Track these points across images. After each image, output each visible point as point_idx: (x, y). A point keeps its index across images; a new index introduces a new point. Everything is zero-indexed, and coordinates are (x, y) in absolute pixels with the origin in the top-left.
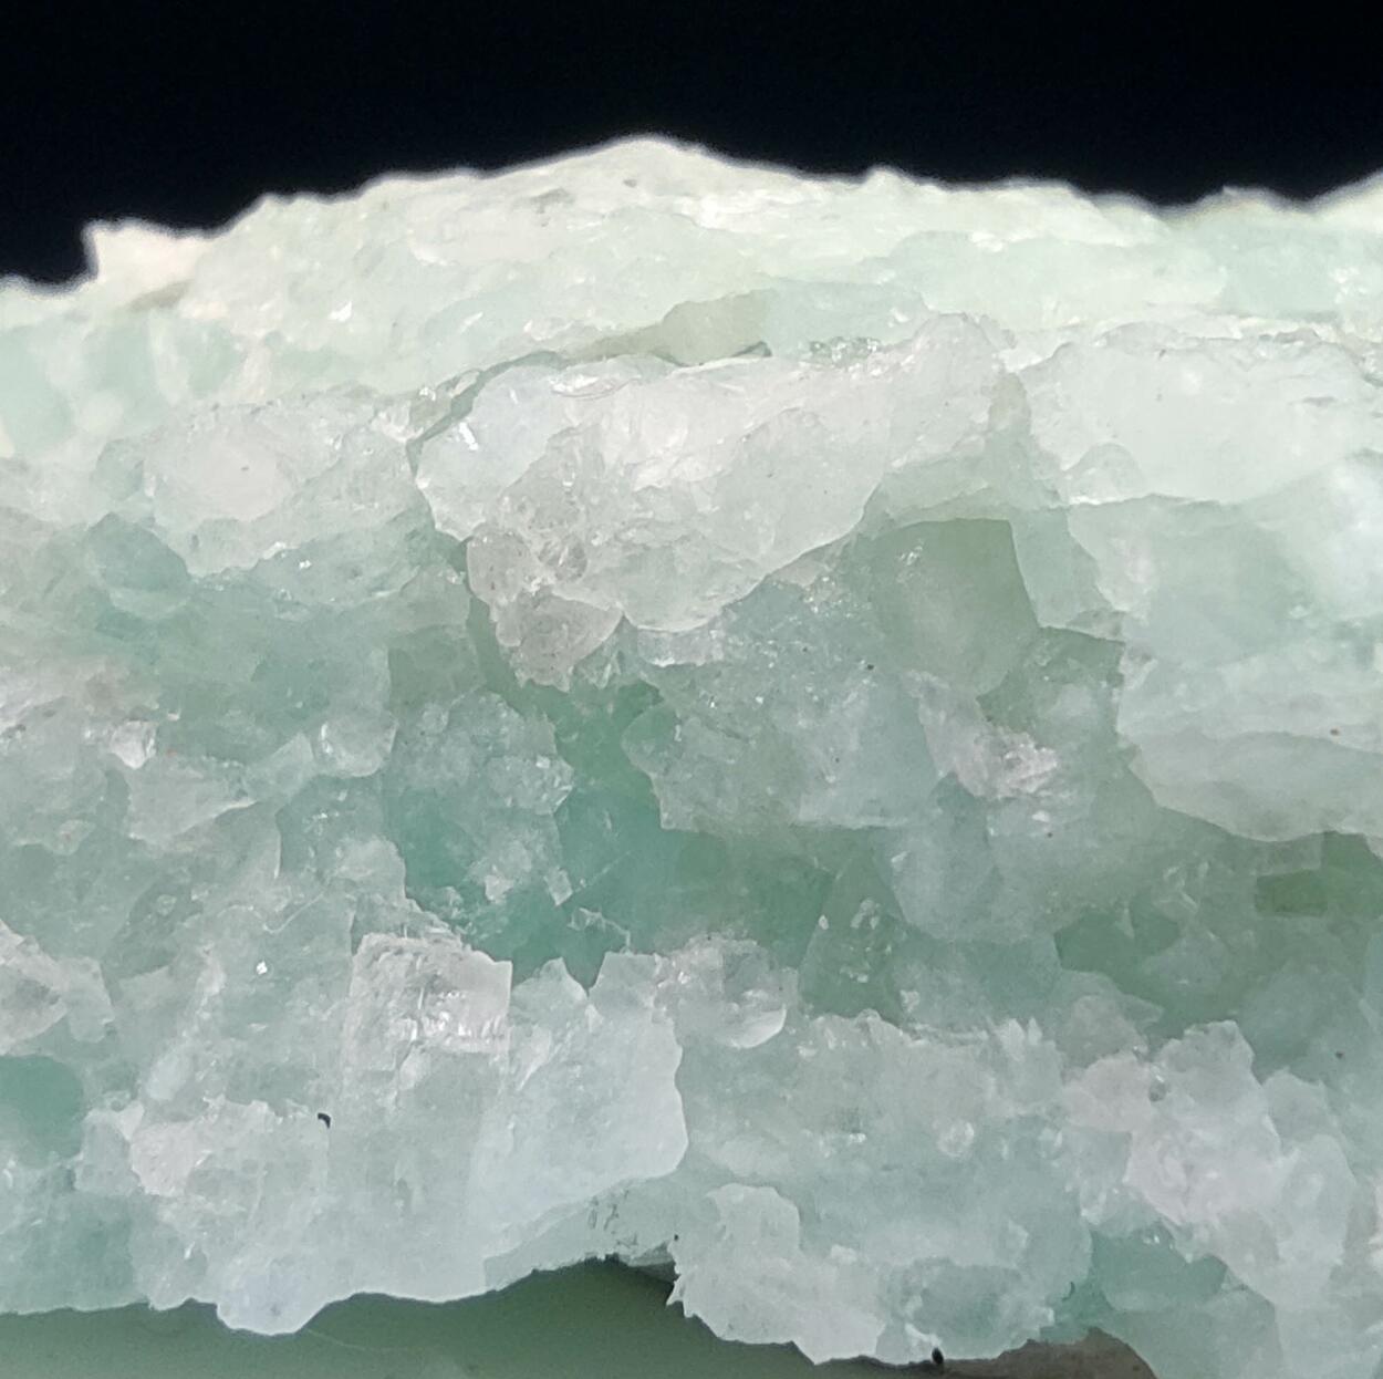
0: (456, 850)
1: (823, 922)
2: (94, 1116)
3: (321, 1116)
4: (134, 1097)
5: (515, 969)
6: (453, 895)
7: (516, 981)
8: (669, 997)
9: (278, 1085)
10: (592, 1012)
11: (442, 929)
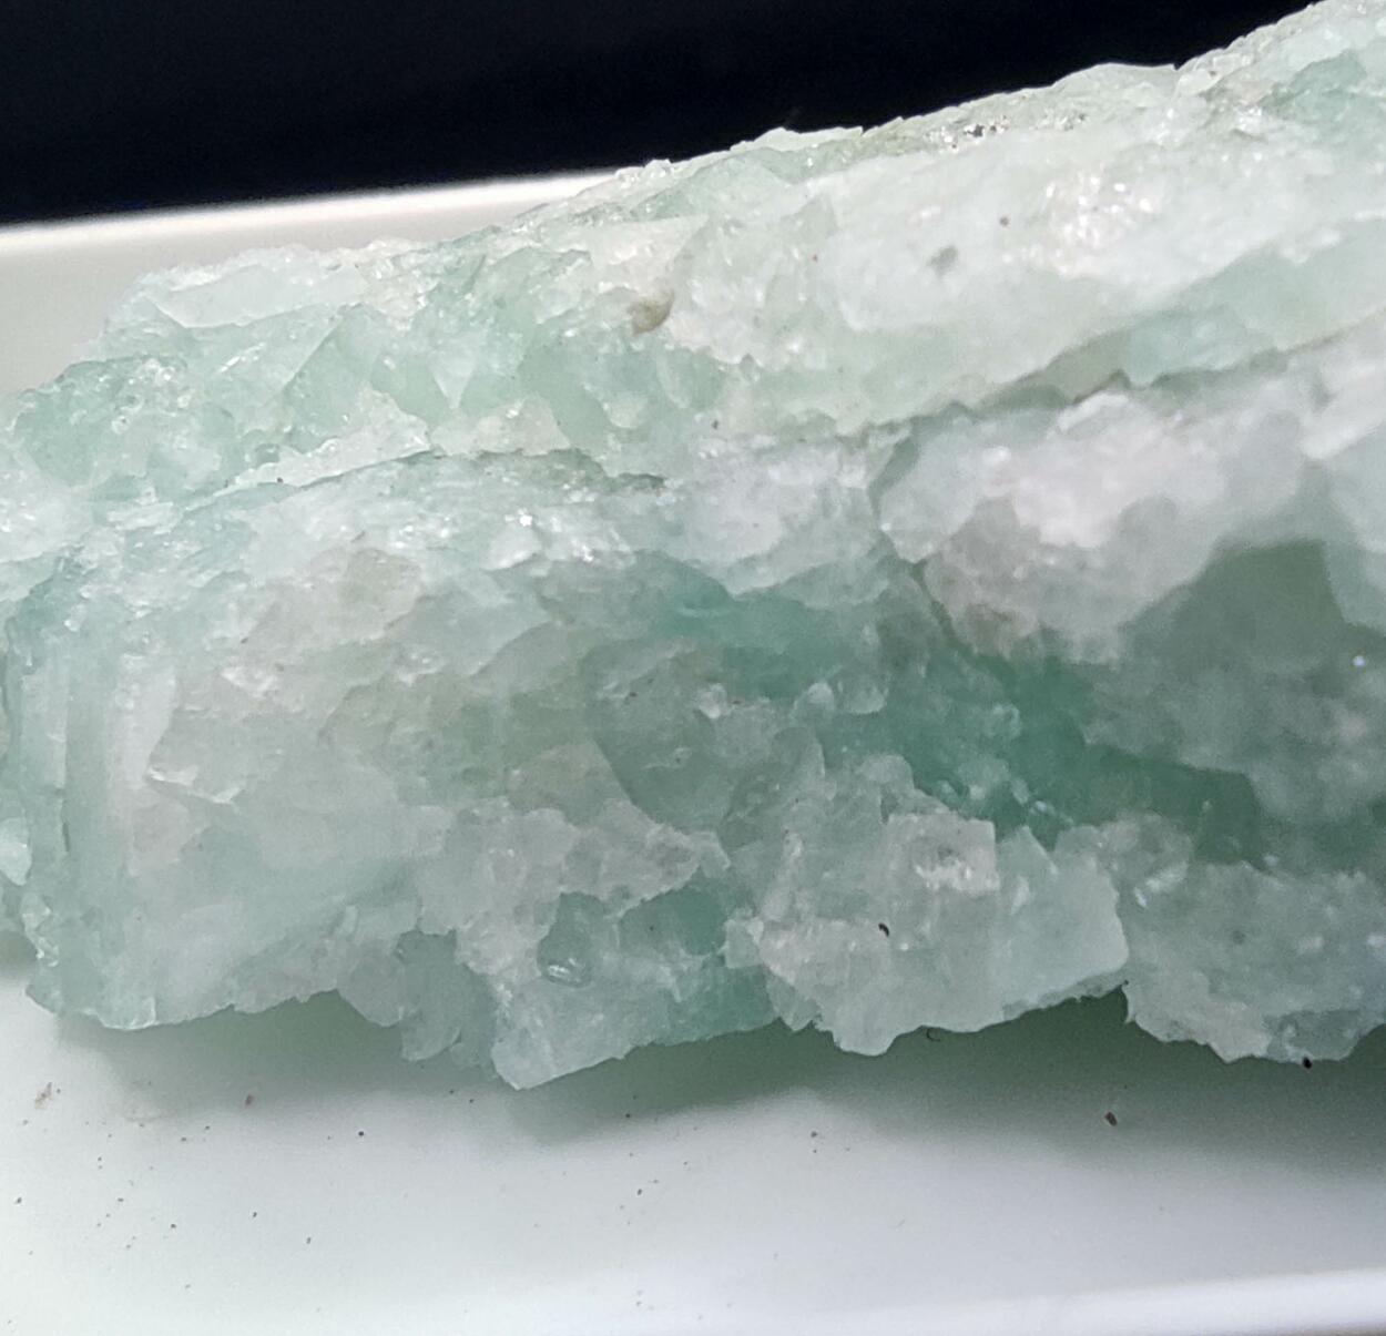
0: (945, 760)
1: (1207, 804)
2: (730, 924)
3: (882, 927)
4: (754, 915)
5: (997, 826)
6: (946, 788)
7: (1000, 836)
8: (1105, 857)
9: (848, 908)
10: (1054, 870)
11: (941, 809)
